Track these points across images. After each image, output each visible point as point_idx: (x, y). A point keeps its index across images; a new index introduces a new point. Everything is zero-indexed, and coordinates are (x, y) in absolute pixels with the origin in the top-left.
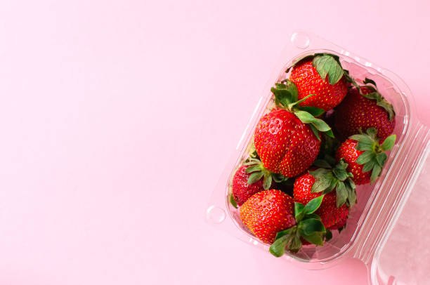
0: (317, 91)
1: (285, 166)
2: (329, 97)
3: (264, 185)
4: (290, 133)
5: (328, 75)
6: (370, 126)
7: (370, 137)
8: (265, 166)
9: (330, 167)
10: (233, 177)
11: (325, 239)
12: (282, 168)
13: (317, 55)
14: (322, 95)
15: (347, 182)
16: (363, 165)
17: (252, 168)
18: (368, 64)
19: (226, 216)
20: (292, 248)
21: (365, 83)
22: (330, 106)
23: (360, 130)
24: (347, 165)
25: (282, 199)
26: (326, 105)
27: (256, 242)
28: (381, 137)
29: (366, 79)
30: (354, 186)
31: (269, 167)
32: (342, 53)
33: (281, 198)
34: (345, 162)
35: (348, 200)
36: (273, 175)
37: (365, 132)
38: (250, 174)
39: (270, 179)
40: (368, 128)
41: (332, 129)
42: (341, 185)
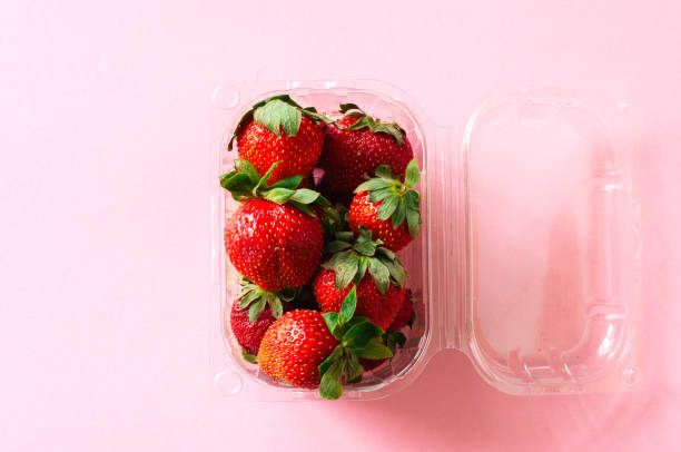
0: (281, 156)
1: (288, 273)
2: (301, 155)
3: (274, 314)
4: (270, 226)
5: (281, 126)
6: (377, 165)
7: (383, 179)
8: (262, 287)
9: (348, 245)
10: (229, 324)
11: (397, 345)
12: (285, 278)
13: (256, 107)
14: (291, 158)
15: (379, 255)
16: (389, 220)
17: (246, 299)
18: (329, 85)
19: (242, 379)
20: (352, 378)
21: (343, 112)
22: (309, 165)
23: (366, 176)
24: (371, 231)
25: (304, 319)
26: (303, 166)
27: (300, 393)
28: (398, 172)
29: (342, 106)
30: (392, 255)
31: (267, 286)
32: (288, 88)
33: (302, 318)
34: (365, 229)
35: (392, 277)
36: (278, 294)
37: (373, 176)
38: (248, 308)
39: (278, 301)
40: (374, 169)
41: (322, 194)
42: (374, 263)
